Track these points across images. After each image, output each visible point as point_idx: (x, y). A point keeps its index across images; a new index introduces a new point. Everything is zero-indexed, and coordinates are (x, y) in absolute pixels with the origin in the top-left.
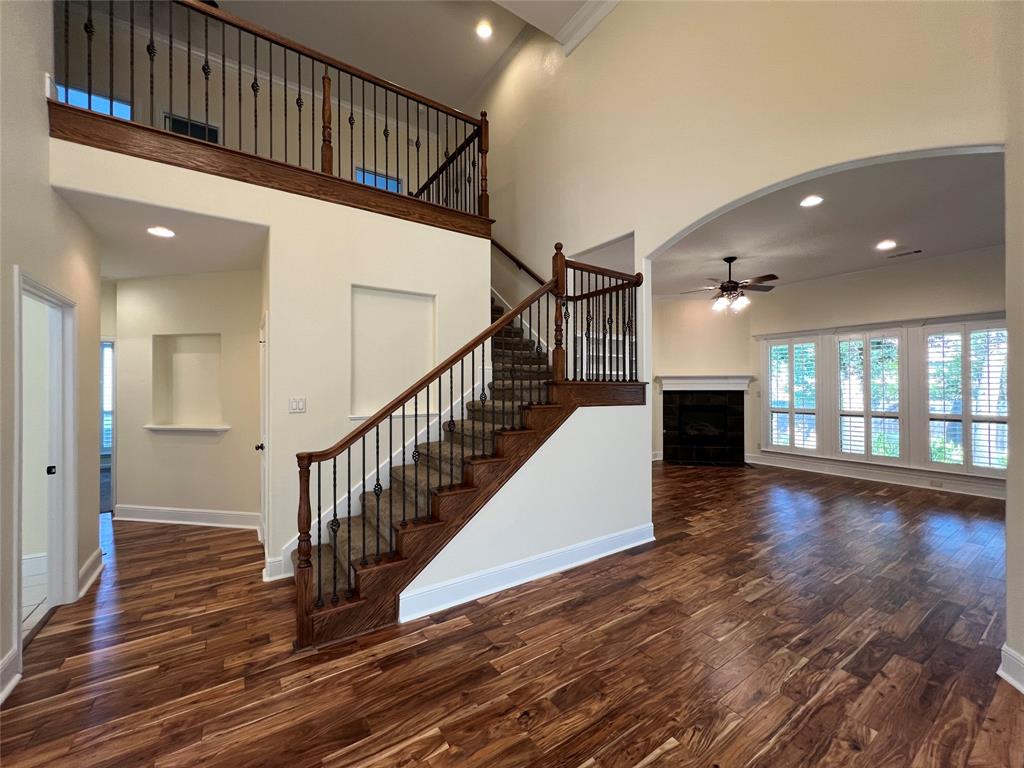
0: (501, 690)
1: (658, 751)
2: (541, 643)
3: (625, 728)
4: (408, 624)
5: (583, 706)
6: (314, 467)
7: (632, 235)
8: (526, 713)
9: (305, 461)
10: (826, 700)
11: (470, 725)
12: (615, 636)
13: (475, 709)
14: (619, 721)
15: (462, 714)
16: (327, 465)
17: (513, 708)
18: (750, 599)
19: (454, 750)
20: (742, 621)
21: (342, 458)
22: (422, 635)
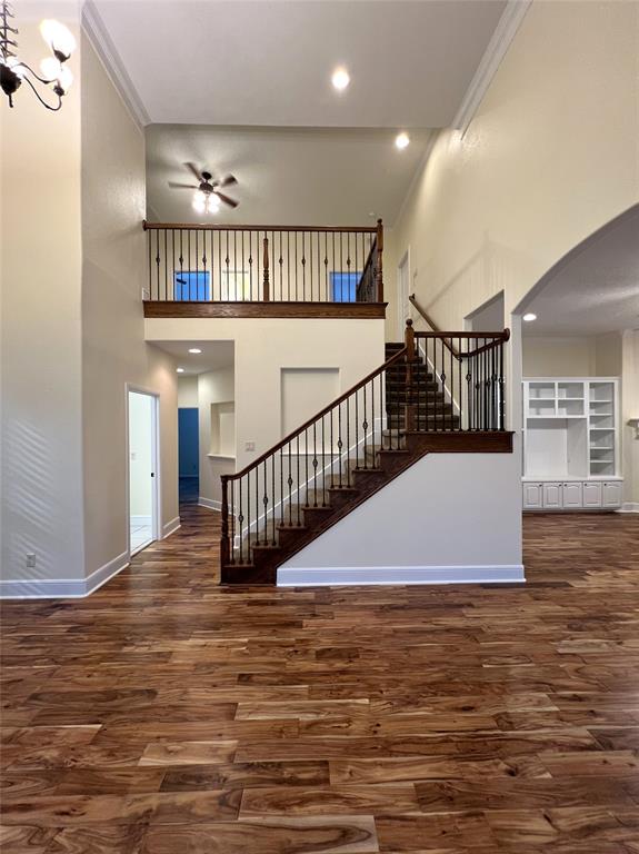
0: (294, 636)
1: (350, 701)
2: (343, 621)
3: (343, 682)
4: (280, 588)
5: (332, 661)
6: (229, 482)
7: (502, 293)
8: (296, 651)
9: (225, 479)
10: (530, 738)
11: (262, 645)
12: (399, 635)
13: (275, 639)
14: (345, 677)
15: (264, 638)
16: (236, 482)
17: (293, 646)
18: (560, 651)
19: (247, 652)
20: (531, 662)
21: (245, 478)
22: (282, 596)
